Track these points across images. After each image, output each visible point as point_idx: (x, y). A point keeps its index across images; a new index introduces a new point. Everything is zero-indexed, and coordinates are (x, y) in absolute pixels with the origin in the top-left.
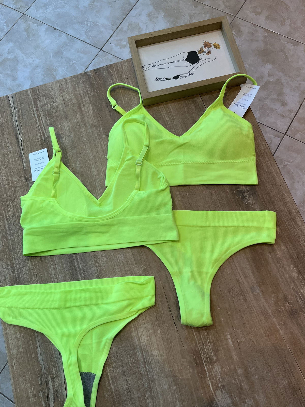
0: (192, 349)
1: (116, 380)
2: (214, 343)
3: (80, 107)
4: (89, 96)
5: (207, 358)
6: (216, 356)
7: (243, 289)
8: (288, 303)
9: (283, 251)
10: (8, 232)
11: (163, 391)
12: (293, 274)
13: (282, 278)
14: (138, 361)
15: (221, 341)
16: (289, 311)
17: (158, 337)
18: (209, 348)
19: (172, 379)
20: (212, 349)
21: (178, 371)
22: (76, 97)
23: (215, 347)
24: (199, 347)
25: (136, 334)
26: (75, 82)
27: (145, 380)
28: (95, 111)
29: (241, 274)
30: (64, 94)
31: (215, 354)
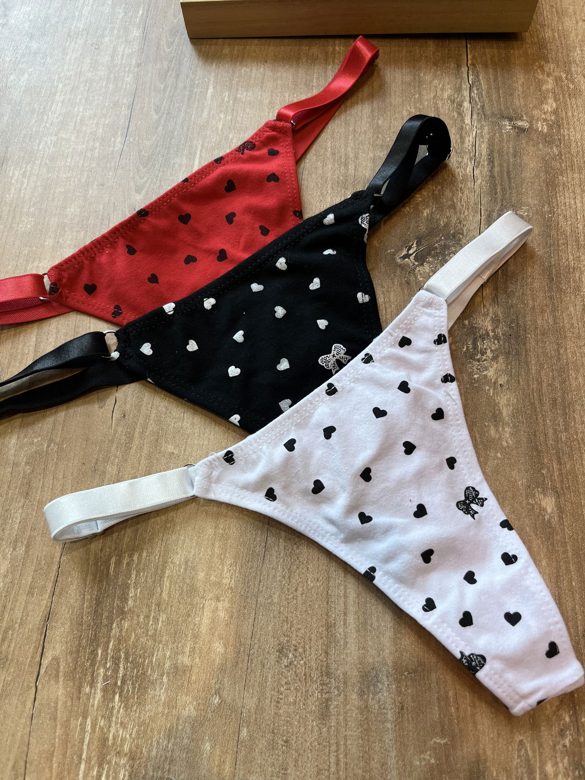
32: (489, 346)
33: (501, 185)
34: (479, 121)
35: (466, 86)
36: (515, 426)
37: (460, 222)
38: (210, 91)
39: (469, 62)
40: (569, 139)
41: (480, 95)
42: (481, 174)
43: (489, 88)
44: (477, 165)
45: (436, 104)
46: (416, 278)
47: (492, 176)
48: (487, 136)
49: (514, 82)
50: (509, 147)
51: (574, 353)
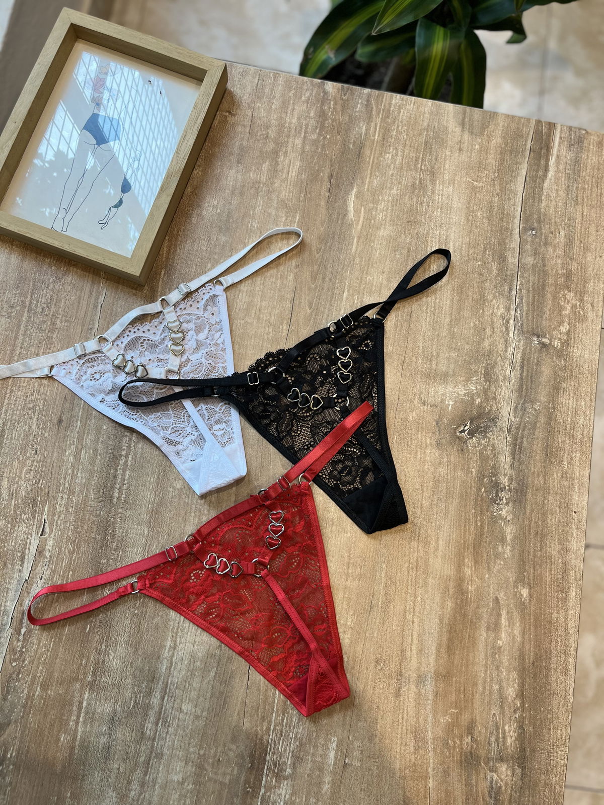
0: (257, 735)
1: (92, 721)
2: (301, 745)
3: (277, 152)
4: (305, 137)
5: (275, 765)
6: (294, 767)
7: (404, 671)
8: (472, 737)
9: (513, 638)
10: (21, 337)
11: (167, 782)
12: (507, 690)
13: (484, 688)
14: (148, 707)
15: (316, 746)
16: (465, 754)
17: (206, 681)
18: (288, 748)
19: (194, 769)
20: (293, 752)
21: (211, 761)
22: (279, 124)
23: (300, 750)
24: (271, 737)
25: (169, 655)
26: (293, 92)
27: (144, 747)
28: (303, 175)
29: (415, 642)
30: (259, 108)
31: (294, 764)
32: (505, 495)
33: (526, 385)
34: (518, 335)
35: (513, 307)
36: (513, 546)
37: (498, 410)
38: (346, 293)
39: (518, 288)
40: (573, 355)
41: (521, 314)
42: (515, 375)
43: (528, 310)
44: (513, 369)
45: (492, 319)
46: (467, 446)
47: (521, 378)
48: (522, 348)
49: (544, 307)
50: (534, 357)
51: (552, 504)
